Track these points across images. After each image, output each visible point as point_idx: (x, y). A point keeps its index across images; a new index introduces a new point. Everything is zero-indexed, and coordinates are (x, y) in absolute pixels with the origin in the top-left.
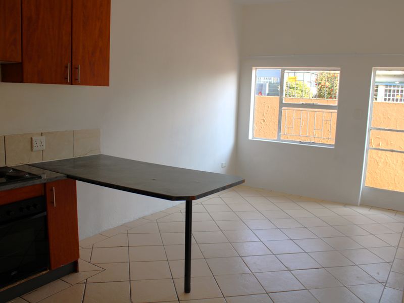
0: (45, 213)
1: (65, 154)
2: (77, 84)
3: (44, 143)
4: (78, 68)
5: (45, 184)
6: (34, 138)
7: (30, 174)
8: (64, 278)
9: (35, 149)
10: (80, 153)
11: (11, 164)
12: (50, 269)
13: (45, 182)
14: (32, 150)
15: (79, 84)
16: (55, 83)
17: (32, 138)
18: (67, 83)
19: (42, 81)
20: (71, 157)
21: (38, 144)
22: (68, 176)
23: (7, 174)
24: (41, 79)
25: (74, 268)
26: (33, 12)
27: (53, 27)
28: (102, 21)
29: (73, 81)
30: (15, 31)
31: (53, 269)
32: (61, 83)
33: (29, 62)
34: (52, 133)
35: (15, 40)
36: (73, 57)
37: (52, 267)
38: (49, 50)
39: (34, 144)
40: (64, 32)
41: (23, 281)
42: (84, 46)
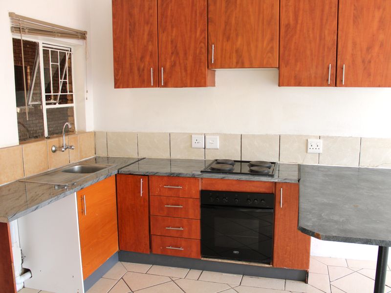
0: (272, 211)
1: (347, 161)
3: (321, 146)
4: (343, 68)
5: (276, 183)
6: (309, 140)
10: (368, 164)
11: (284, 161)
12: (272, 265)
14: (307, 152)
17: (307, 140)
20: (355, 165)
21: (314, 147)
24: (298, 82)
26: (291, 19)
27: (313, 29)
28: (384, 9)
29: (338, 82)
30: (272, 39)
31: (275, 267)
32: (321, 85)
33: (286, 66)
34: (332, 137)
35: (272, 48)
36: (338, 57)
37: (274, 264)
38: (308, 52)
39: (309, 146)
40: (326, 32)
41: (244, 263)
42: (354, 44)
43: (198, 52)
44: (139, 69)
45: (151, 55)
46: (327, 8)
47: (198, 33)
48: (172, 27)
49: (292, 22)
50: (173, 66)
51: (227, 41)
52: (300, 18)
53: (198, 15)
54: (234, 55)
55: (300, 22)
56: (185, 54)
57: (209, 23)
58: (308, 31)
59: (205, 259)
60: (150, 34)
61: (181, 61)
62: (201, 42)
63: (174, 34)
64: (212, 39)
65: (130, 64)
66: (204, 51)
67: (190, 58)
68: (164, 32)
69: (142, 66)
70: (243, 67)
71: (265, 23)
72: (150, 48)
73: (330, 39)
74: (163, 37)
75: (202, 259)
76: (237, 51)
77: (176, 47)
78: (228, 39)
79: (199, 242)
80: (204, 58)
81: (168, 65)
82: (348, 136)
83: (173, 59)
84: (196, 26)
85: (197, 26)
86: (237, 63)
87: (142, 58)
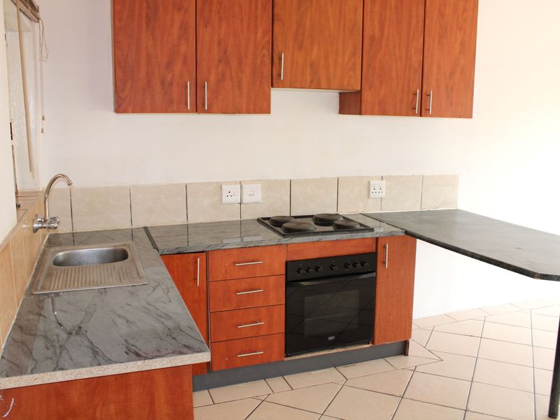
0: (374, 274)
1: (409, 204)
2: (427, 115)
3: (384, 190)
4: (430, 95)
5: (377, 238)
6: (371, 182)
7: (361, 225)
8: (388, 359)
9: (372, 195)
10: (429, 206)
11: (343, 211)
12: (373, 343)
13: (377, 236)
14: (369, 197)
15: (431, 116)
16: (400, 115)
17: (369, 182)
18: (414, 115)
19: (383, 112)
20: (417, 209)
21: (377, 190)
22: (407, 233)
23: (336, 222)
24: (382, 110)
25: (403, 349)
26: (376, 30)
27: (400, 45)
28: (465, 31)
29: (423, 111)
30: (354, 54)
31: (377, 345)
32: (407, 114)
33: (370, 89)
34: (395, 177)
35: (354, 64)
36: (424, 81)
37: (376, 342)
38: (394, 74)
39: (372, 190)
40: (413, 51)
41: (340, 350)
42: (439, 67)
43: (259, 61)
44: (163, 83)
45: (185, 61)
46: (414, 21)
47: (260, 35)
48: (220, 20)
49: (377, 34)
50: (221, 79)
51: (300, 49)
52: (386, 30)
53: (260, 8)
54: (308, 70)
55: (385, 34)
56: (240, 63)
57: (275, 22)
58: (394, 47)
59: (290, 358)
60: (184, 27)
61: (234, 74)
62: (263, 48)
63: (223, 32)
64: (279, 45)
65: (147, 73)
66: (268, 61)
67: (248, 70)
68: (206, 27)
69: (169, 77)
70: (318, 87)
71: (347, 31)
72: (183, 48)
73: (416, 60)
74: (205, 34)
75: (286, 359)
76: (311, 65)
77: (225, 51)
78: (301, 47)
79: (282, 337)
80: (267, 70)
81: (213, 77)
82: (410, 175)
83: (220, 69)
84: (256, 24)
85: (259, 23)
86: (312, 81)
87: (170, 65)
